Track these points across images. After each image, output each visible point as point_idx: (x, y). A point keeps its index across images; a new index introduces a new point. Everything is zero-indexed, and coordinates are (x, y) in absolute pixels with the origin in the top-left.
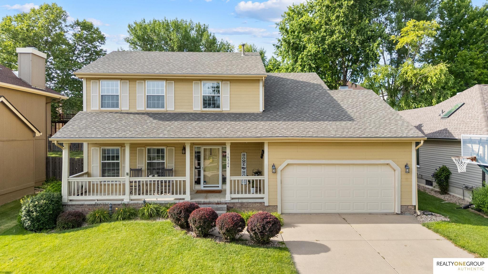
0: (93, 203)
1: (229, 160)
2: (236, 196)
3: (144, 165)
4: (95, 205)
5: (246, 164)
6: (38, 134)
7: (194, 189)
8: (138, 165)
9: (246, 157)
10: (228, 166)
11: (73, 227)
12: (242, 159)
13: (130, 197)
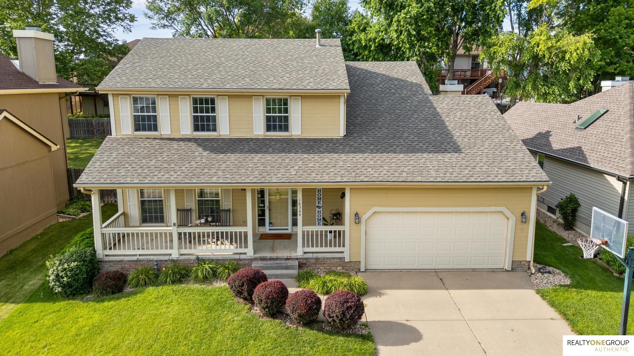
0: (135, 258)
1: (301, 207)
2: (310, 249)
3: (194, 204)
4: (136, 261)
5: (321, 202)
6: (54, 148)
7: (257, 232)
8: (186, 204)
9: (321, 193)
10: (300, 215)
11: (113, 293)
12: (317, 196)
13: (179, 252)
